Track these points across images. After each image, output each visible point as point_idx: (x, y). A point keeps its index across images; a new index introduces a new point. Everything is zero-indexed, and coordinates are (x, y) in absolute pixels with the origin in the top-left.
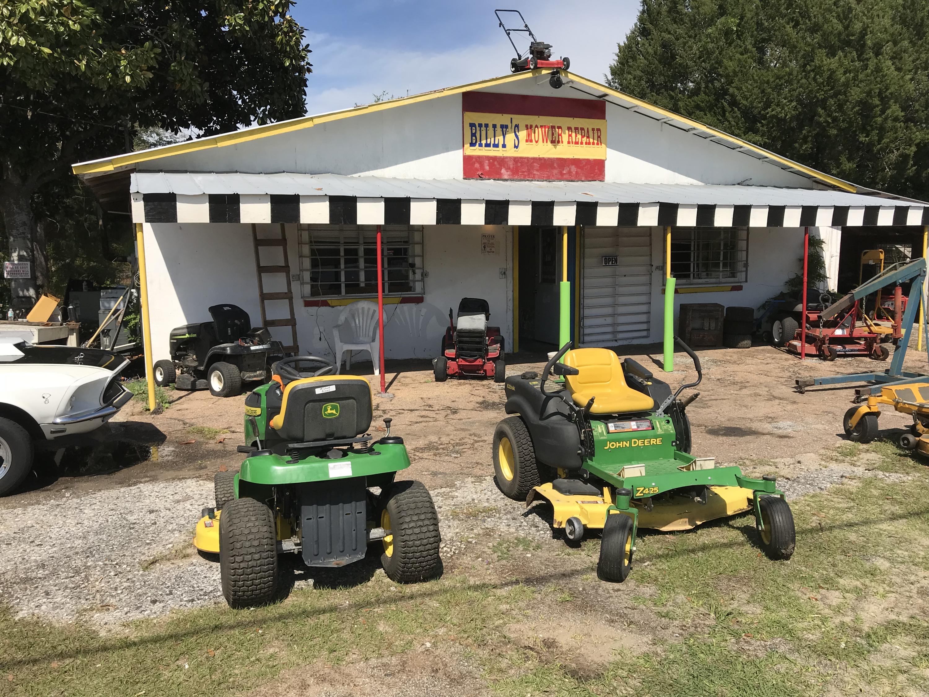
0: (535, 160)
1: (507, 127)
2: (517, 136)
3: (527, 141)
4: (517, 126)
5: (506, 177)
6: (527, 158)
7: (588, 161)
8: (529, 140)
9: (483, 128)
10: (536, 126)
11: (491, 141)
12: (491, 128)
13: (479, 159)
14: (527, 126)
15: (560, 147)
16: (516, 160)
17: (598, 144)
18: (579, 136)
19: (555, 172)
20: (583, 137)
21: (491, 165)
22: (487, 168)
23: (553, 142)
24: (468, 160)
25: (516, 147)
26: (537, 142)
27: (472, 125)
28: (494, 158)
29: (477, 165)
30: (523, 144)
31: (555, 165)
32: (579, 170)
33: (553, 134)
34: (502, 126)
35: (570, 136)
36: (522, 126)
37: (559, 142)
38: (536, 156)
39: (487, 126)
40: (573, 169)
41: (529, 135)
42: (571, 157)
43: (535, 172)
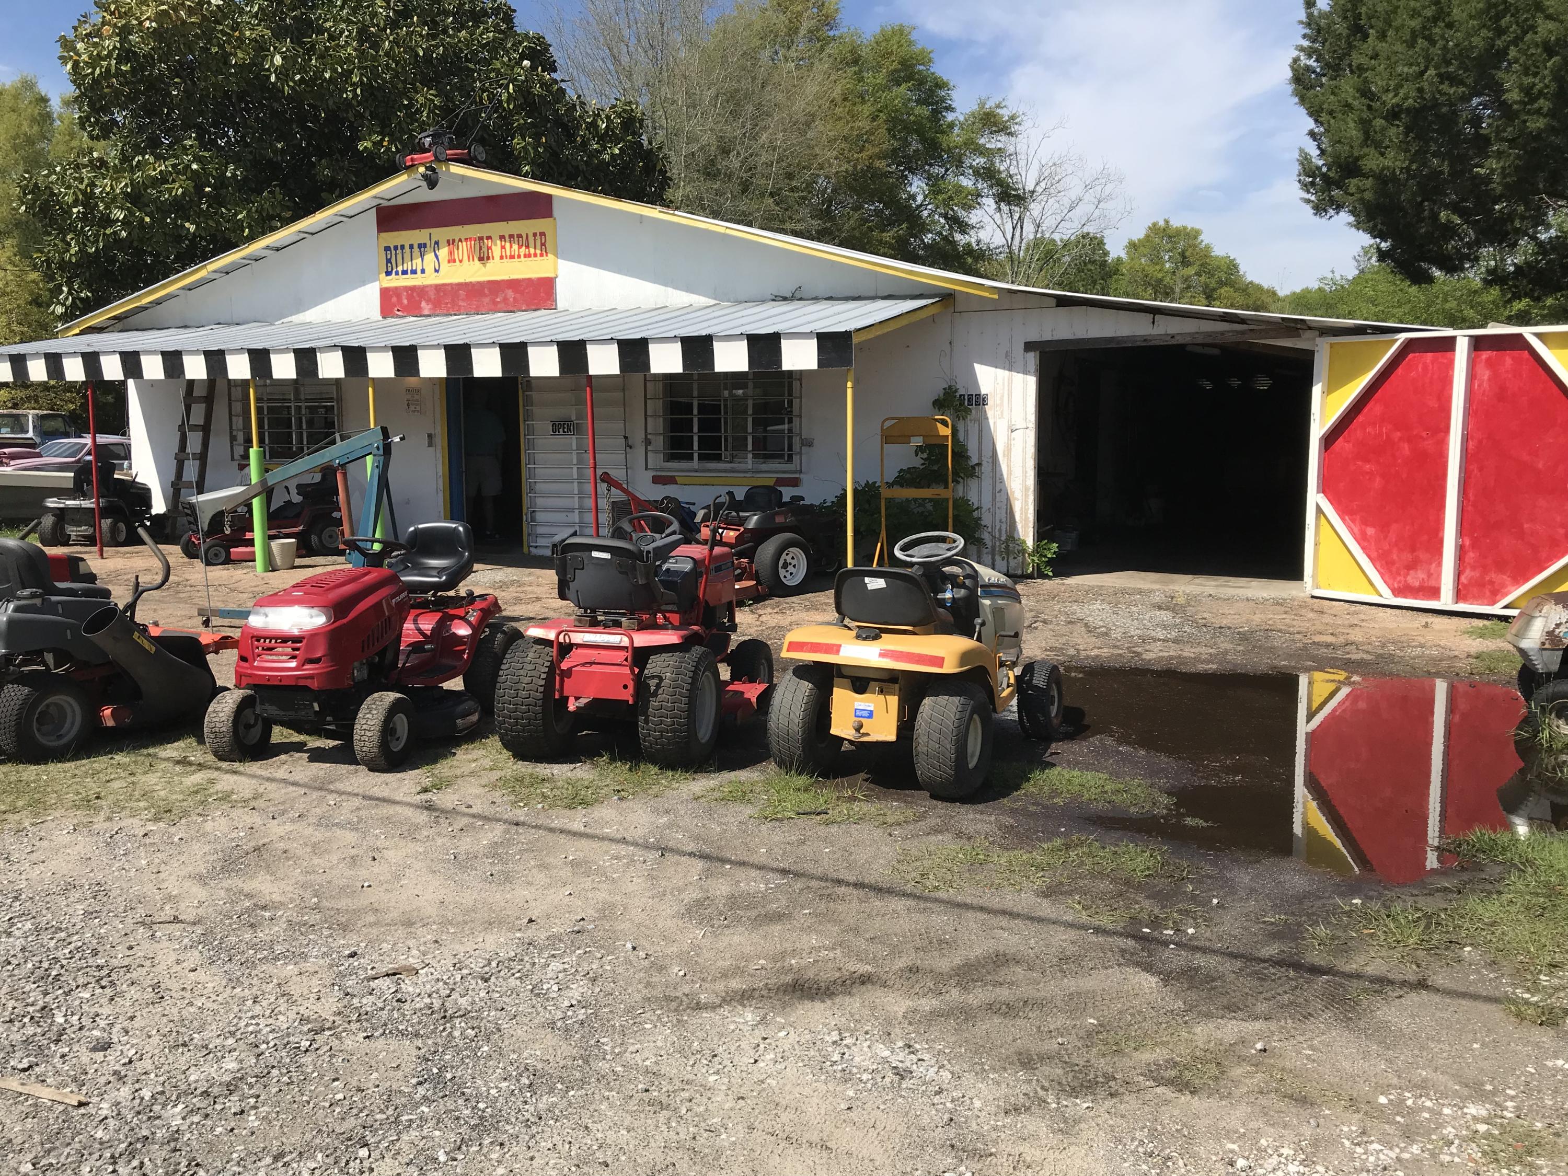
0: (461, 286)
1: (425, 245)
2: (437, 256)
3: (449, 262)
4: (437, 243)
5: (426, 312)
6: (451, 284)
7: (530, 280)
8: (452, 261)
9: (399, 251)
10: (460, 240)
11: (408, 266)
12: (407, 249)
13: (396, 291)
14: (448, 241)
15: (490, 264)
16: (438, 288)
17: (541, 255)
18: (515, 247)
19: (486, 300)
20: (520, 247)
21: (410, 297)
22: (405, 302)
23: (481, 259)
24: (385, 293)
25: (437, 271)
26: (461, 261)
27: (387, 249)
28: (412, 289)
29: (394, 299)
30: (445, 266)
31: (486, 291)
32: (518, 296)
33: (480, 248)
34: (420, 246)
35: (503, 247)
36: (443, 242)
37: (488, 258)
38: (461, 280)
39: (403, 247)
40: (510, 294)
41: (451, 253)
42: (506, 277)
43: (461, 303)
